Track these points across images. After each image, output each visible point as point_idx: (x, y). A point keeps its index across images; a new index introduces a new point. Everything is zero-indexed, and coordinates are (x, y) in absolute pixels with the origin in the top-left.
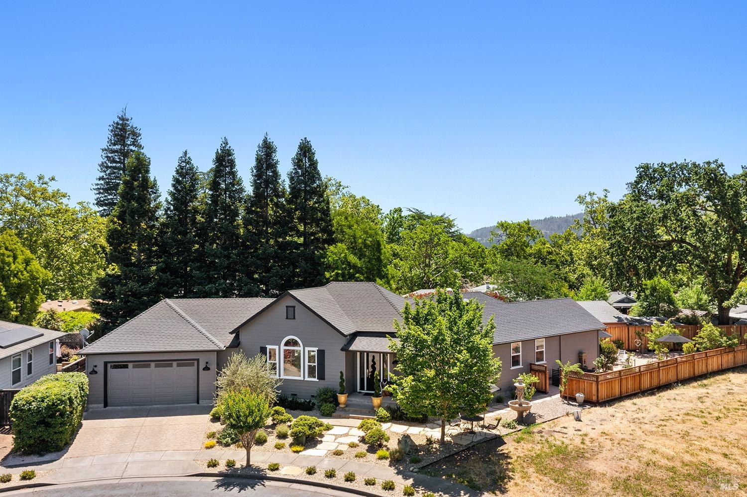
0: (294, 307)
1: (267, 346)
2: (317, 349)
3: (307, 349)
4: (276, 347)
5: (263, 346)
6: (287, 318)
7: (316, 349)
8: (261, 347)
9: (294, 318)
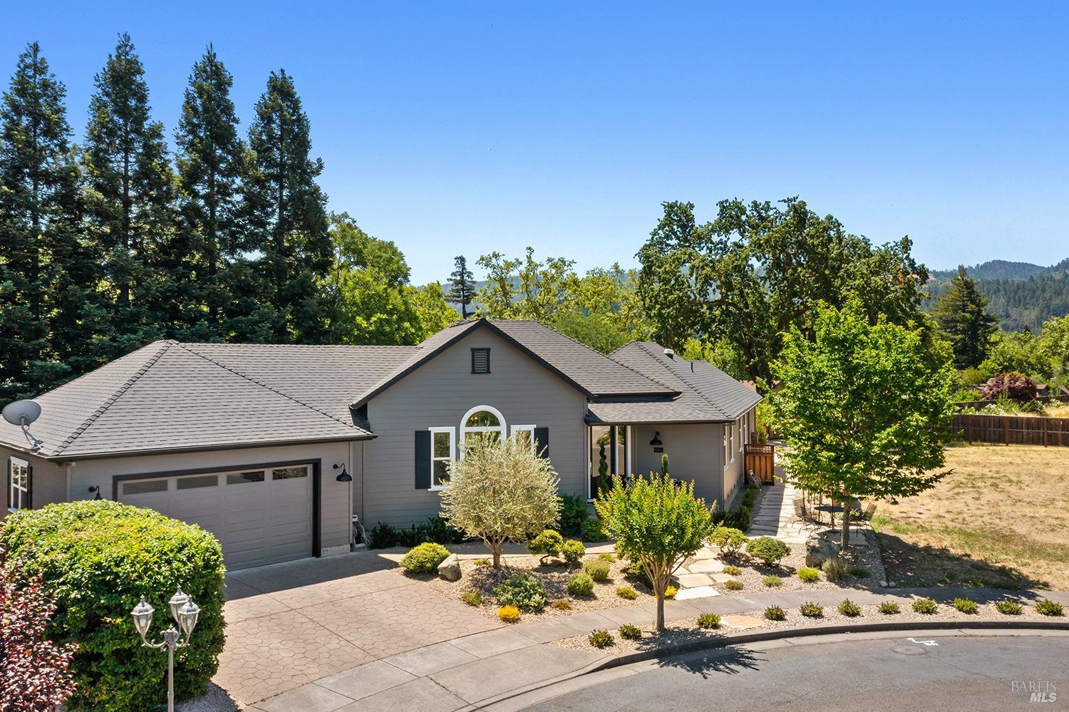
0: (488, 350)
1: (430, 429)
2: (535, 426)
3: (514, 428)
4: (451, 430)
5: (422, 428)
6: (473, 372)
7: (532, 427)
8: (416, 432)
9: (488, 372)
